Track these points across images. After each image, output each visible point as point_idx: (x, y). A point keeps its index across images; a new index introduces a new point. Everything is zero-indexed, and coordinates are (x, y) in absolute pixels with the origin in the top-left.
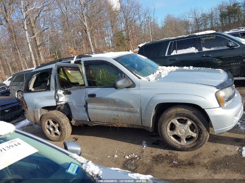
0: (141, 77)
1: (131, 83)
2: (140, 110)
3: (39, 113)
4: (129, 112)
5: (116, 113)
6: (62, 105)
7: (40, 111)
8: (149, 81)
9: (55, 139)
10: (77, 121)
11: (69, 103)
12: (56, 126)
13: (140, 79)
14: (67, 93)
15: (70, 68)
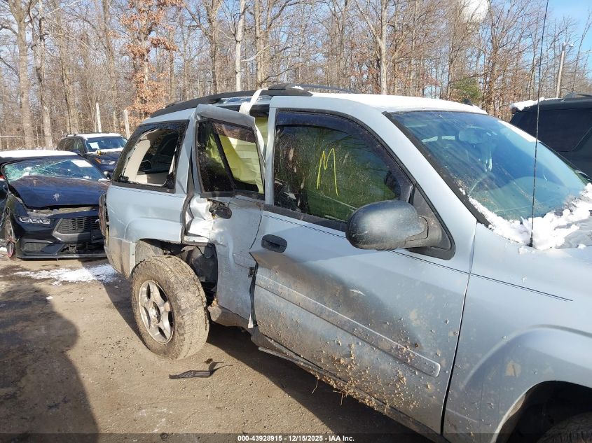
0: (490, 216)
1: (437, 234)
2: (448, 372)
3: (131, 253)
4: (396, 358)
5: (343, 339)
6: (198, 246)
7: (138, 247)
8: (531, 245)
9: (155, 346)
10: (225, 311)
11: (217, 246)
12: (165, 308)
13: (481, 226)
14: (221, 212)
15: (237, 131)
